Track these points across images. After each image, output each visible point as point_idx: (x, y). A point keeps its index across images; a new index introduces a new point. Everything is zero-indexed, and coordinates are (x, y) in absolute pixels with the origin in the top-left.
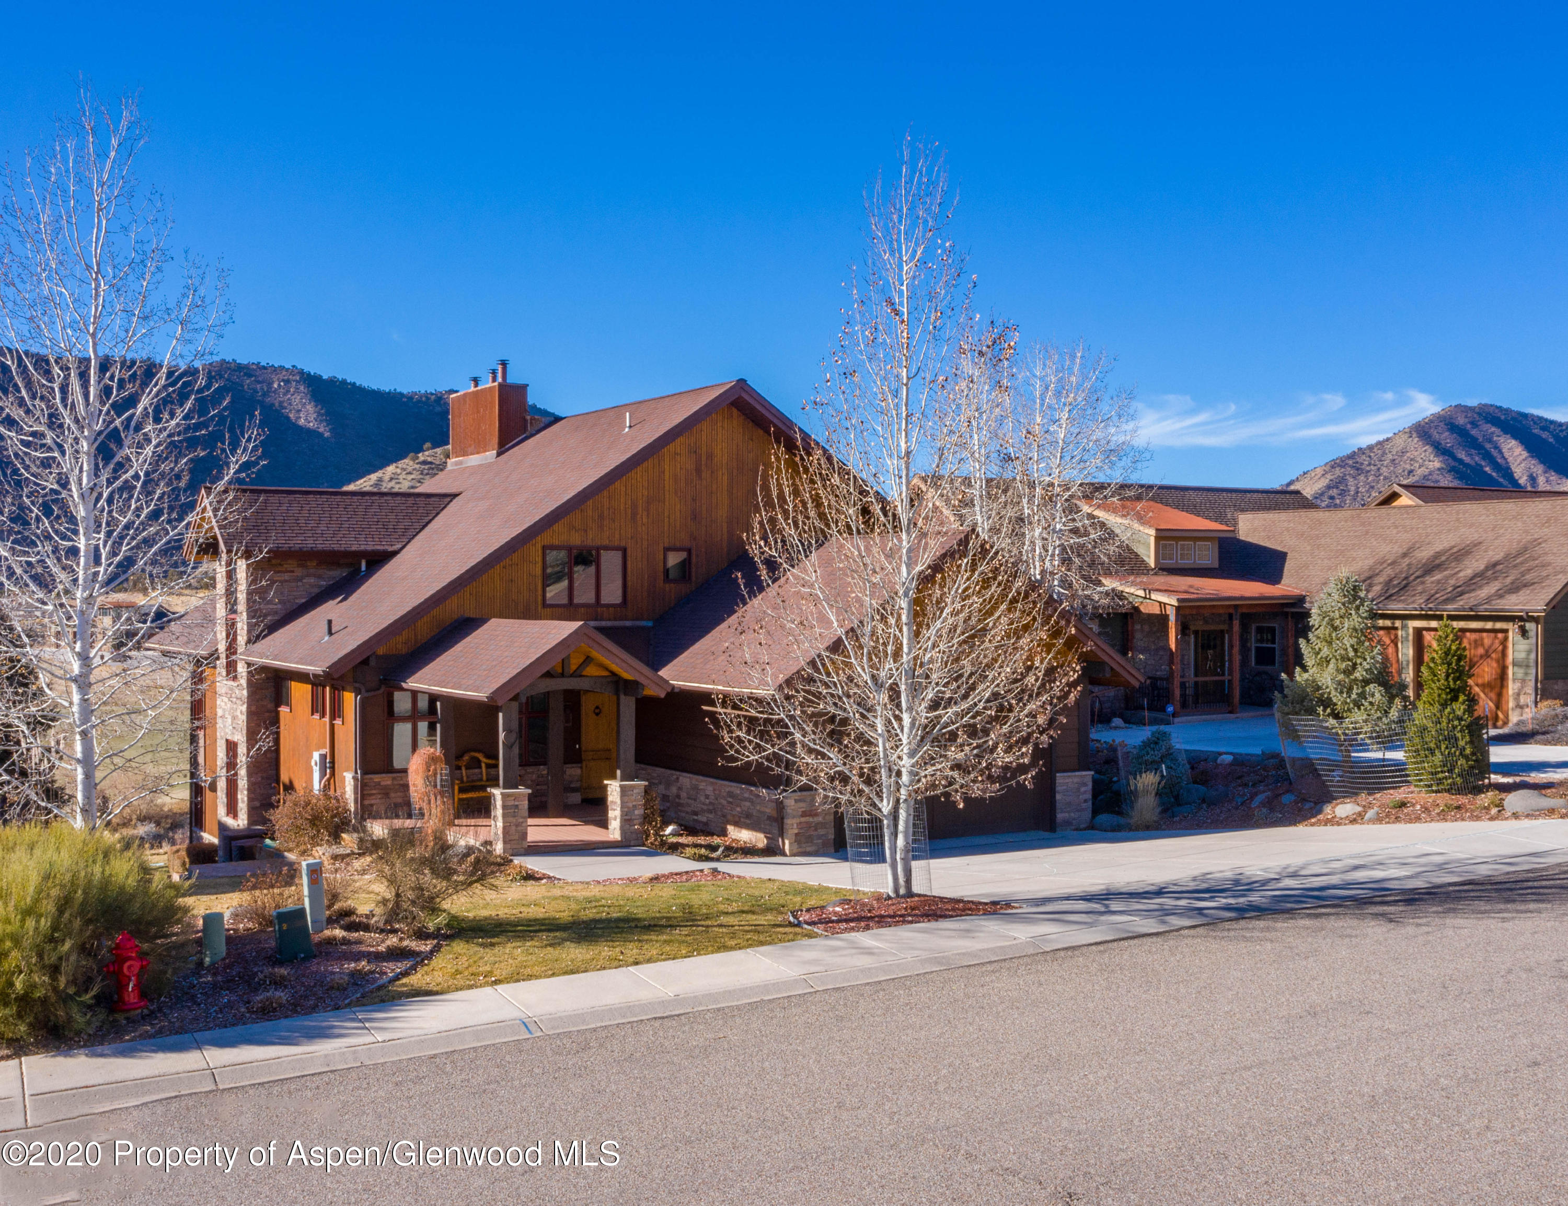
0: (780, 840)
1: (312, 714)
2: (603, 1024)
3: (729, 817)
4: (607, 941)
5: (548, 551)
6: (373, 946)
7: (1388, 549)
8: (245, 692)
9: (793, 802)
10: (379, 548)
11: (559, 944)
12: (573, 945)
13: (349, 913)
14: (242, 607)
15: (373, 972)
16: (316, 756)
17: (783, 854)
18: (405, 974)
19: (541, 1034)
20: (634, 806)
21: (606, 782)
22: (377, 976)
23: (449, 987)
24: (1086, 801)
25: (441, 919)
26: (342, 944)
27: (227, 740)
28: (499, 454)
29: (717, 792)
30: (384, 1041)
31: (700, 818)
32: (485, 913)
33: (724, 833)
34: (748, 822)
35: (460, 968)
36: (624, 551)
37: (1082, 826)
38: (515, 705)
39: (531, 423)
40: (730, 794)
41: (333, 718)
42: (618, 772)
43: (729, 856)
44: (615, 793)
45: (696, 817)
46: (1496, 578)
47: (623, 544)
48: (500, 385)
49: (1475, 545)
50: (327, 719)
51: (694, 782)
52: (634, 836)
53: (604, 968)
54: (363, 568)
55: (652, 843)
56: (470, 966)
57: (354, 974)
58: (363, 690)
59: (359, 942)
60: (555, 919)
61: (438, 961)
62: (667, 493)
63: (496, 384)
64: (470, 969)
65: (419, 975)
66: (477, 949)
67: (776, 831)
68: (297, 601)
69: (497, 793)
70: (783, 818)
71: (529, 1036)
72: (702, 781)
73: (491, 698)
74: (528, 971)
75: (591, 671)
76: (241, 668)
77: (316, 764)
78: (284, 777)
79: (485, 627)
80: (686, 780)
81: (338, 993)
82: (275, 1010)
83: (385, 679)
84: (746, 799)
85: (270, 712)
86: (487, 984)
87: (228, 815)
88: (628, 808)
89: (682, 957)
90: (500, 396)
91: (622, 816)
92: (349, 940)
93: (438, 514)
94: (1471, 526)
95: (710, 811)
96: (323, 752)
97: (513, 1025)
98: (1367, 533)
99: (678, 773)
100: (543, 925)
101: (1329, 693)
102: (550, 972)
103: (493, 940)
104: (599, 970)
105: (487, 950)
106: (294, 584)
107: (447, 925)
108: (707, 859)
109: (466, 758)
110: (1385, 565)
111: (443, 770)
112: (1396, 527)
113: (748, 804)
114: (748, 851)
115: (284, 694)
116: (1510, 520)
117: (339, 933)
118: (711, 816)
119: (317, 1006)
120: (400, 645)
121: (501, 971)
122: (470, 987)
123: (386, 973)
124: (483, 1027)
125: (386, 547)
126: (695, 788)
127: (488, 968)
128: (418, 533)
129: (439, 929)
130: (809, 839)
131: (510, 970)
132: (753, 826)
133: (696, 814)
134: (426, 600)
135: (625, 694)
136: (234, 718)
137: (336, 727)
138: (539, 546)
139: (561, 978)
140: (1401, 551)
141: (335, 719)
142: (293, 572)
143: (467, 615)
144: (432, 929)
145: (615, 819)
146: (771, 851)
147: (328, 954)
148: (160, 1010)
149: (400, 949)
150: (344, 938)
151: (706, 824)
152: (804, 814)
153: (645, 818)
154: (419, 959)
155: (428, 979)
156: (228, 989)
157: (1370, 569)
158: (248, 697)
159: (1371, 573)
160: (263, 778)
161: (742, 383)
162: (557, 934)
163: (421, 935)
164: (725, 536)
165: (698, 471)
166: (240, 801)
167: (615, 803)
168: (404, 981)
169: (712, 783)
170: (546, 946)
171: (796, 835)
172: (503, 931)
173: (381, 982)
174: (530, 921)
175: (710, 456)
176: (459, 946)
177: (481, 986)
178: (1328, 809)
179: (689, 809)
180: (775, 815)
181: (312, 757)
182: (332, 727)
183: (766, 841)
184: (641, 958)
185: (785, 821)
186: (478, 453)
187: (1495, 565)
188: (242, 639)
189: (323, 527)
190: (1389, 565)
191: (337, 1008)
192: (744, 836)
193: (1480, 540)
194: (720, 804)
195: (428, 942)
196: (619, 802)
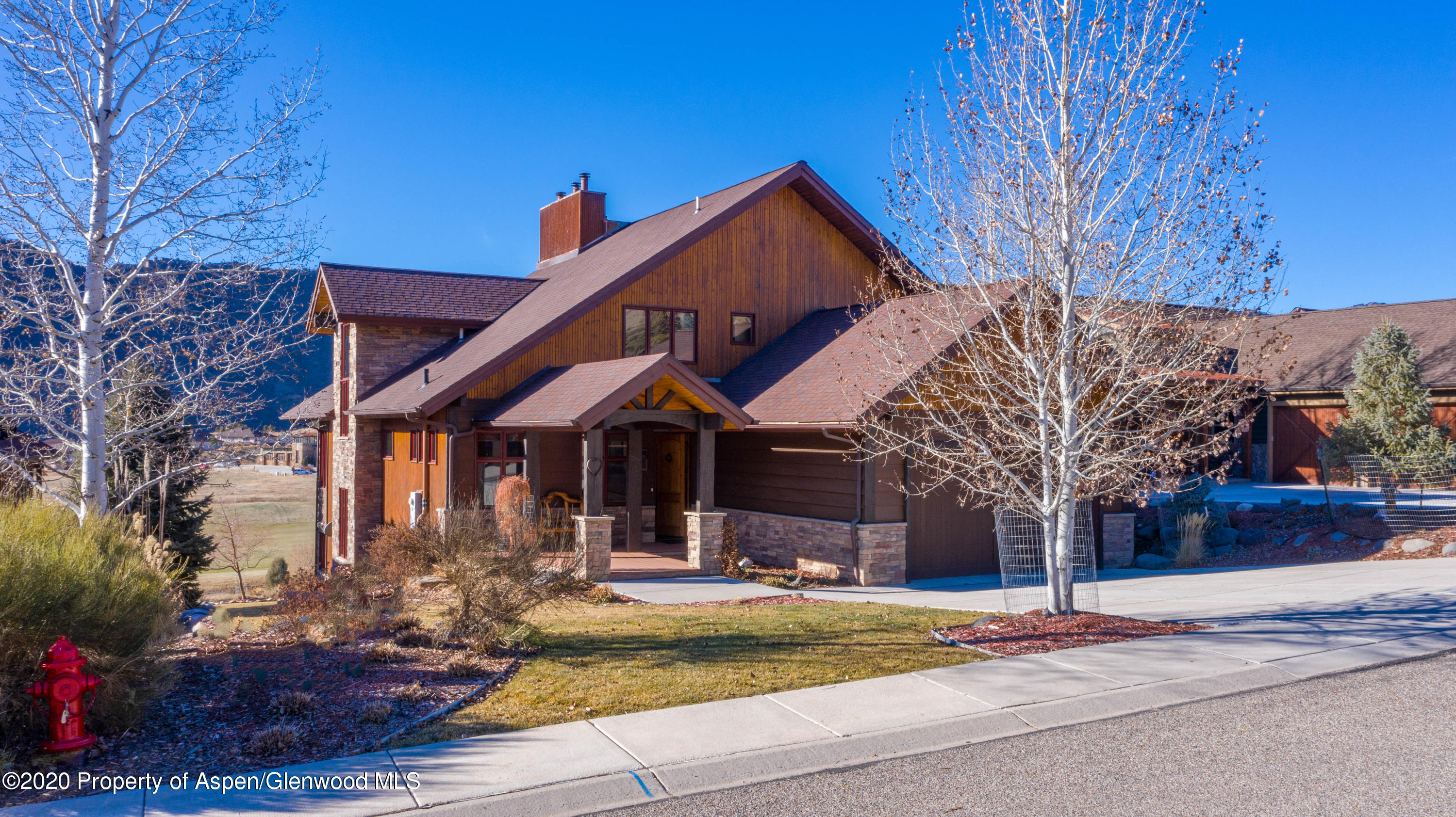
0: (855, 570)
1: (411, 459)
2: (755, 780)
3: (800, 551)
4: (728, 661)
5: (627, 310)
6: (433, 665)
7: (1333, 342)
8: (354, 444)
9: (868, 534)
10: (475, 318)
11: (670, 665)
12: (686, 665)
13: (408, 625)
14: (353, 370)
15: (426, 698)
16: (413, 495)
17: (858, 584)
18: (470, 701)
19: (664, 796)
20: (714, 536)
21: (685, 513)
22: (433, 703)
23: (527, 720)
24: (1128, 541)
25: (521, 632)
26: (392, 662)
27: (340, 489)
28: (580, 252)
29: (787, 528)
30: (426, 807)
31: (769, 553)
32: (573, 630)
33: (794, 566)
34: (820, 554)
35: (543, 693)
36: (696, 313)
37: (1126, 565)
38: (600, 432)
39: (608, 226)
40: (802, 529)
41: (428, 459)
42: (698, 503)
43: (806, 585)
44: (695, 524)
45: (764, 553)
46: (1448, 360)
47: (694, 307)
48: (582, 192)
49: (1418, 335)
50: (423, 462)
51: (763, 519)
52: (713, 565)
53: (734, 696)
54: (461, 336)
55: (730, 572)
56: (556, 691)
57: (401, 700)
58: (455, 431)
59: (416, 659)
60: (654, 636)
61: (515, 685)
62: (734, 263)
63: (579, 192)
64: (557, 695)
65: (488, 703)
66: (566, 668)
67: (850, 562)
68: (402, 364)
69: (581, 519)
70: (858, 549)
71: (647, 799)
72: (772, 518)
73: (577, 423)
74: (634, 699)
75: (671, 406)
76: (352, 424)
77: (412, 503)
78: (387, 519)
79: (570, 371)
80: (755, 518)
81: (375, 727)
82: (280, 751)
83: (476, 421)
84: (817, 533)
85: (375, 461)
86: (580, 716)
87: (340, 555)
88: (708, 538)
89: (832, 682)
90: (582, 202)
91: (701, 545)
92: (404, 657)
93: (528, 294)
94: (1410, 321)
95: (779, 546)
96: (419, 492)
97: (621, 780)
98: (1310, 331)
99: (747, 512)
100: (643, 642)
101: (1380, 435)
102: (664, 701)
103: (584, 659)
104: (727, 698)
105: (578, 671)
106: (400, 349)
107: (527, 639)
108: (786, 587)
109: (550, 497)
110: (1333, 354)
111: (529, 501)
112: (1337, 325)
113: (819, 537)
114: (823, 582)
115: (389, 446)
116: (1448, 314)
117: (389, 647)
118: (781, 551)
119: (342, 746)
120: (490, 390)
121: (600, 698)
122: (556, 721)
123: (444, 700)
124: (577, 783)
125: (481, 318)
126: (765, 525)
127: (580, 694)
128: (510, 308)
129: (518, 644)
130: (883, 570)
131: (609, 698)
132: (825, 556)
133: (765, 549)
134: (515, 347)
135: (706, 428)
136: (345, 468)
137: (431, 467)
138: (619, 306)
139: (679, 708)
140: (1346, 344)
141: (430, 461)
142: (398, 338)
143: (553, 365)
144: (509, 644)
145: (695, 549)
146: (845, 581)
147: (372, 673)
148: (116, 751)
149: (465, 668)
150: (396, 654)
151: (776, 558)
152: (878, 546)
153: (724, 548)
154: (489, 682)
155: (500, 708)
156: (226, 720)
157: (1320, 358)
158: (357, 448)
159: (1322, 361)
160: (369, 521)
161: (802, 165)
162: (664, 652)
163: (495, 651)
164: (785, 306)
165: (762, 244)
166: (349, 541)
167: (695, 533)
168: (468, 710)
169: (782, 520)
170: (653, 667)
171: (871, 565)
172: (596, 649)
173: (436, 712)
174: (626, 638)
175: (772, 233)
176: (542, 666)
177: (572, 719)
178: (1390, 545)
179: (758, 546)
180: (851, 547)
181: (409, 496)
182: (427, 467)
183: (838, 573)
184: (779, 683)
185: (861, 552)
186: (563, 253)
187: (1443, 349)
188: (352, 396)
189: (425, 299)
190: (1338, 354)
191: (369, 749)
192: (816, 568)
193: (1422, 331)
194: (790, 539)
195: (504, 661)
196: (698, 531)
